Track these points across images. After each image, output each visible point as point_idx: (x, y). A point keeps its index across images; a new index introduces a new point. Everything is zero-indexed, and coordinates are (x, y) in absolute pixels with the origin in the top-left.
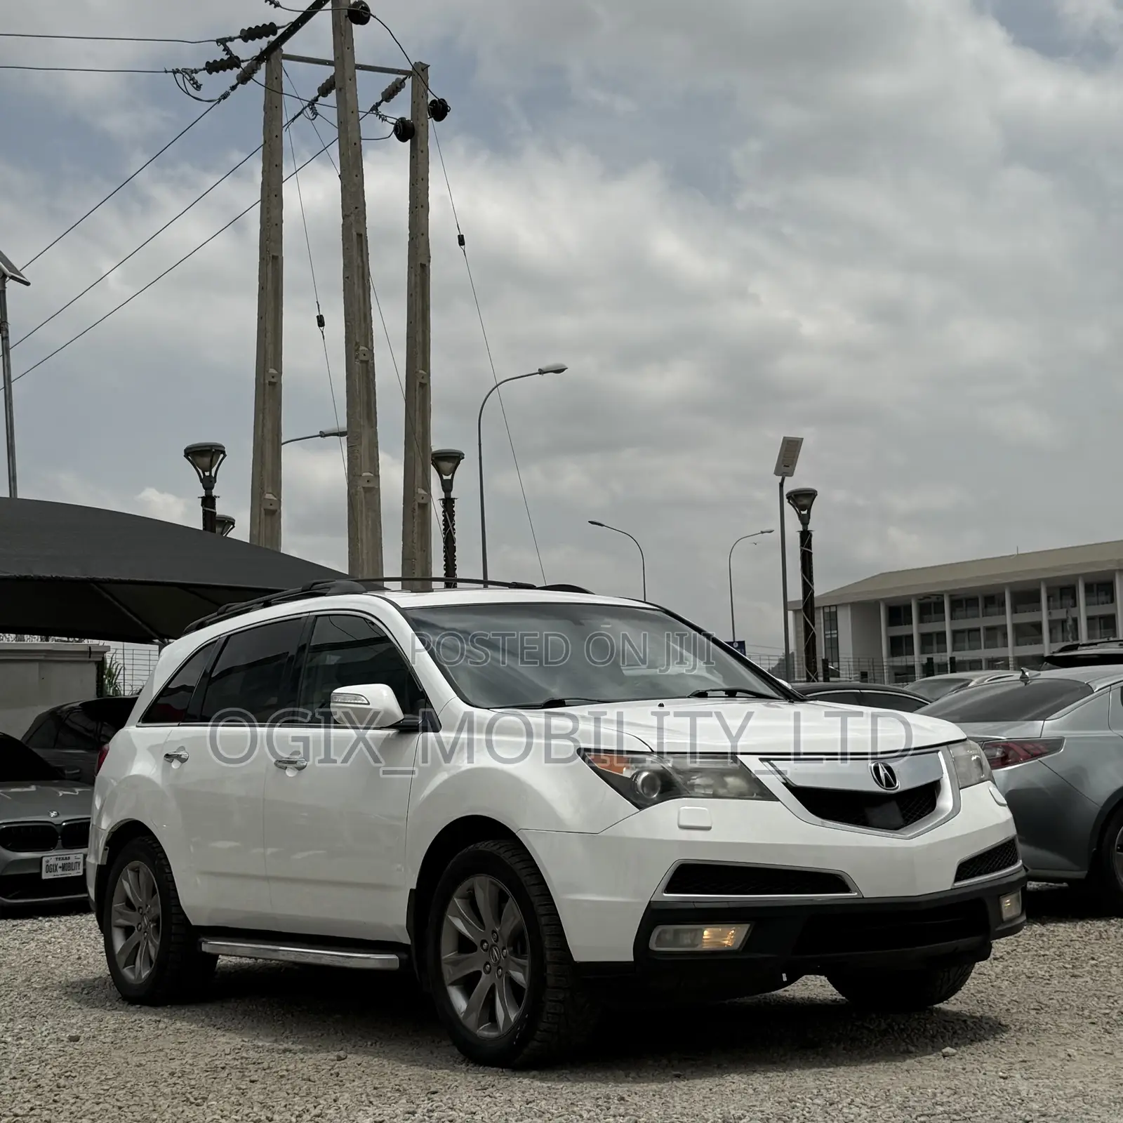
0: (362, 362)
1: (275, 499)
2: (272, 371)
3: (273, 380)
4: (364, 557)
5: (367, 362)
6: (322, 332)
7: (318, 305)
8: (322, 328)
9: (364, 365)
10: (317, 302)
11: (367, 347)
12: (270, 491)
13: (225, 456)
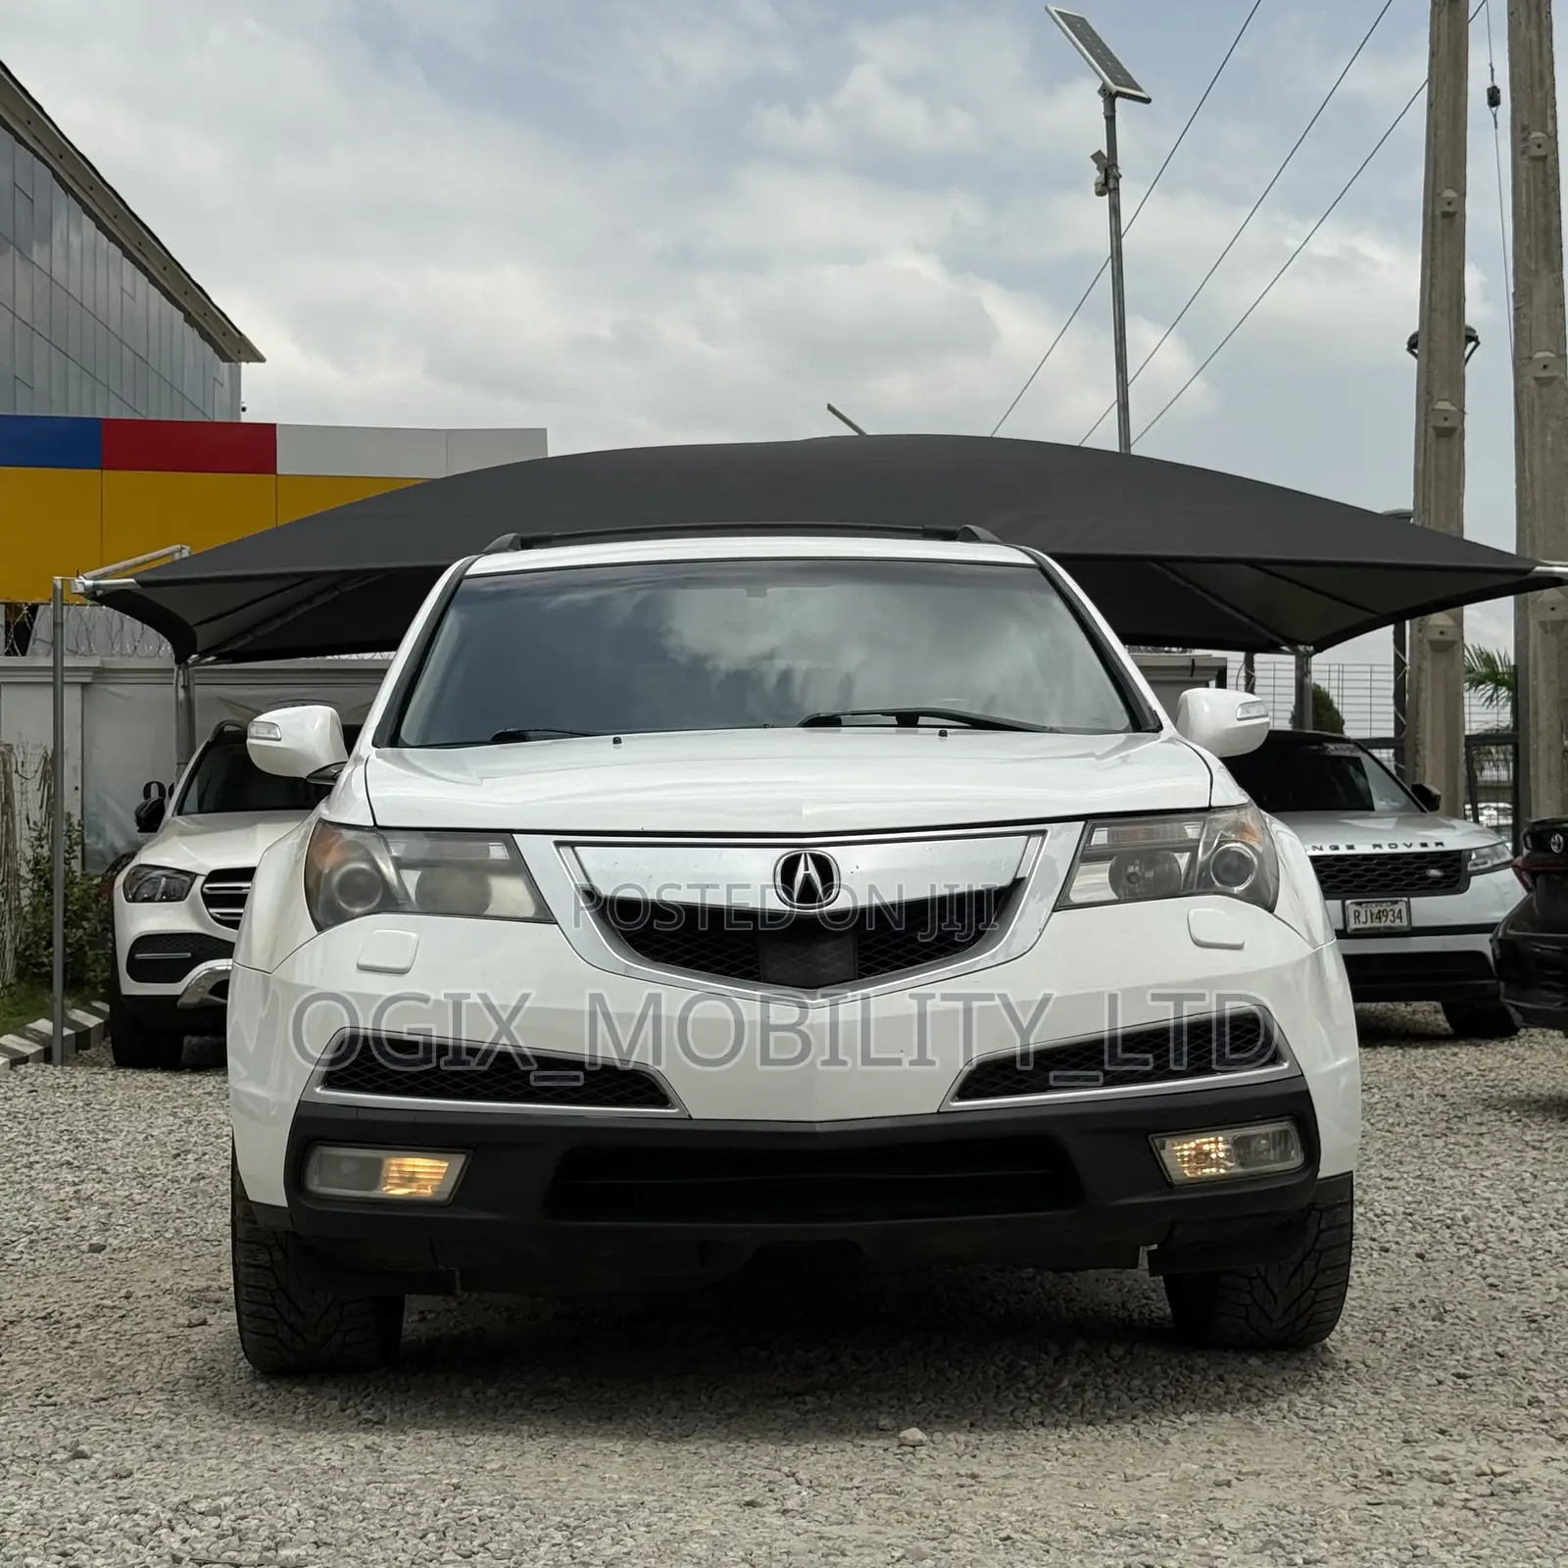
0: (1534, 159)
1: (1453, 408)
2: (1449, 194)
3: (1450, 209)
4: (1537, 498)
5: (1544, 158)
6: (1495, 116)
7: (1492, 70)
8: (1494, 109)
9: (1540, 164)
10: (1491, 65)
11: (1544, 130)
12: (1446, 397)
13: (1478, 343)
